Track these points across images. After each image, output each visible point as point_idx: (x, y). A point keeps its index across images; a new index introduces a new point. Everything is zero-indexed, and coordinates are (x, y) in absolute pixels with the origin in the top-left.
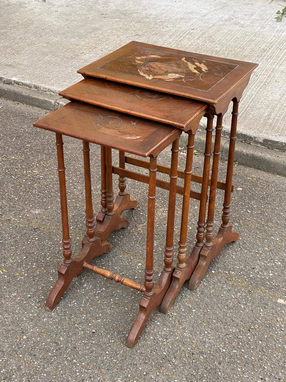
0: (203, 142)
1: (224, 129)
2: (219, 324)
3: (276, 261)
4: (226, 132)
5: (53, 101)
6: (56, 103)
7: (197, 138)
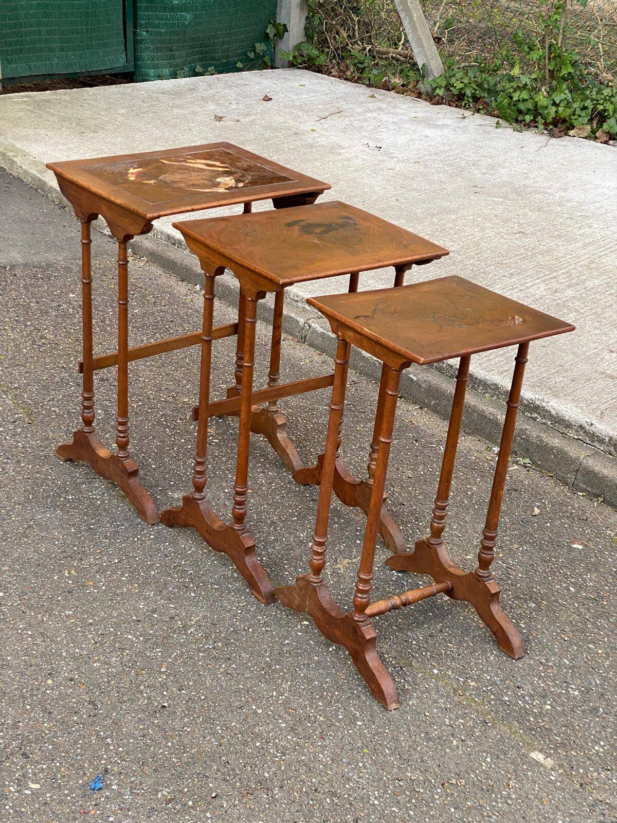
0: (545, 446)
1: (594, 429)
2: (392, 759)
3: (572, 688)
4: (597, 436)
5: (302, 321)
6: (306, 325)
7: (535, 436)
